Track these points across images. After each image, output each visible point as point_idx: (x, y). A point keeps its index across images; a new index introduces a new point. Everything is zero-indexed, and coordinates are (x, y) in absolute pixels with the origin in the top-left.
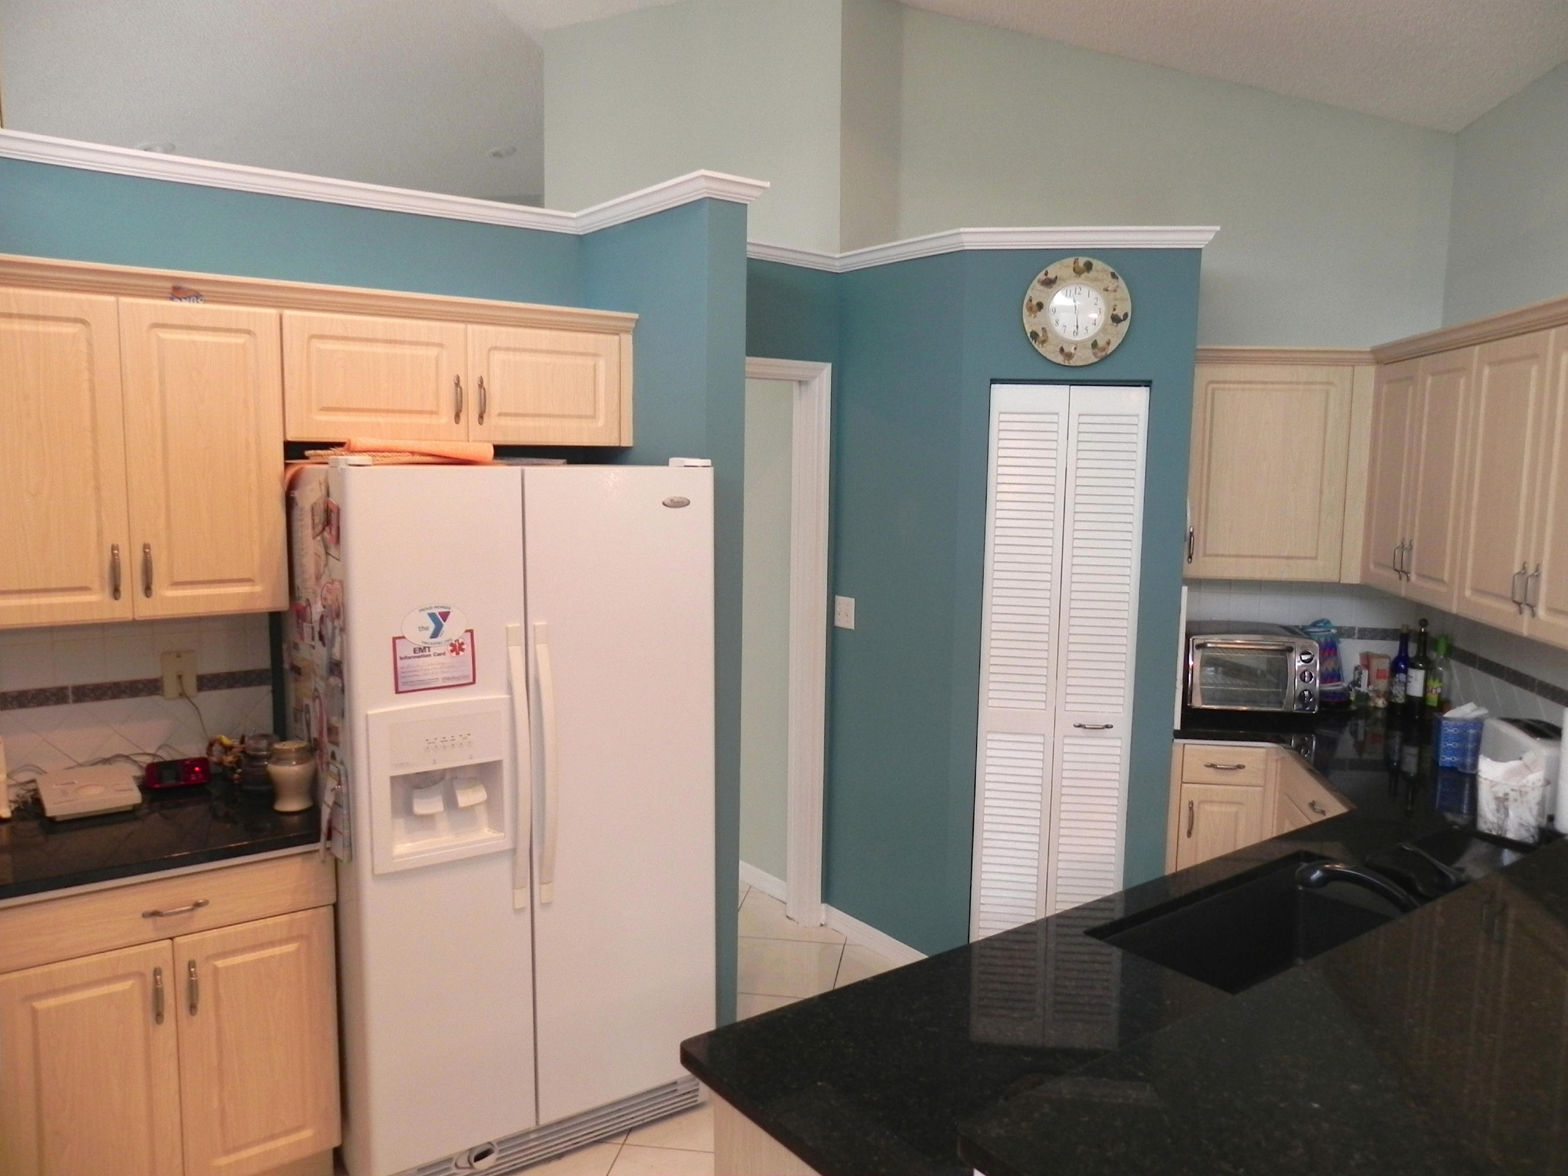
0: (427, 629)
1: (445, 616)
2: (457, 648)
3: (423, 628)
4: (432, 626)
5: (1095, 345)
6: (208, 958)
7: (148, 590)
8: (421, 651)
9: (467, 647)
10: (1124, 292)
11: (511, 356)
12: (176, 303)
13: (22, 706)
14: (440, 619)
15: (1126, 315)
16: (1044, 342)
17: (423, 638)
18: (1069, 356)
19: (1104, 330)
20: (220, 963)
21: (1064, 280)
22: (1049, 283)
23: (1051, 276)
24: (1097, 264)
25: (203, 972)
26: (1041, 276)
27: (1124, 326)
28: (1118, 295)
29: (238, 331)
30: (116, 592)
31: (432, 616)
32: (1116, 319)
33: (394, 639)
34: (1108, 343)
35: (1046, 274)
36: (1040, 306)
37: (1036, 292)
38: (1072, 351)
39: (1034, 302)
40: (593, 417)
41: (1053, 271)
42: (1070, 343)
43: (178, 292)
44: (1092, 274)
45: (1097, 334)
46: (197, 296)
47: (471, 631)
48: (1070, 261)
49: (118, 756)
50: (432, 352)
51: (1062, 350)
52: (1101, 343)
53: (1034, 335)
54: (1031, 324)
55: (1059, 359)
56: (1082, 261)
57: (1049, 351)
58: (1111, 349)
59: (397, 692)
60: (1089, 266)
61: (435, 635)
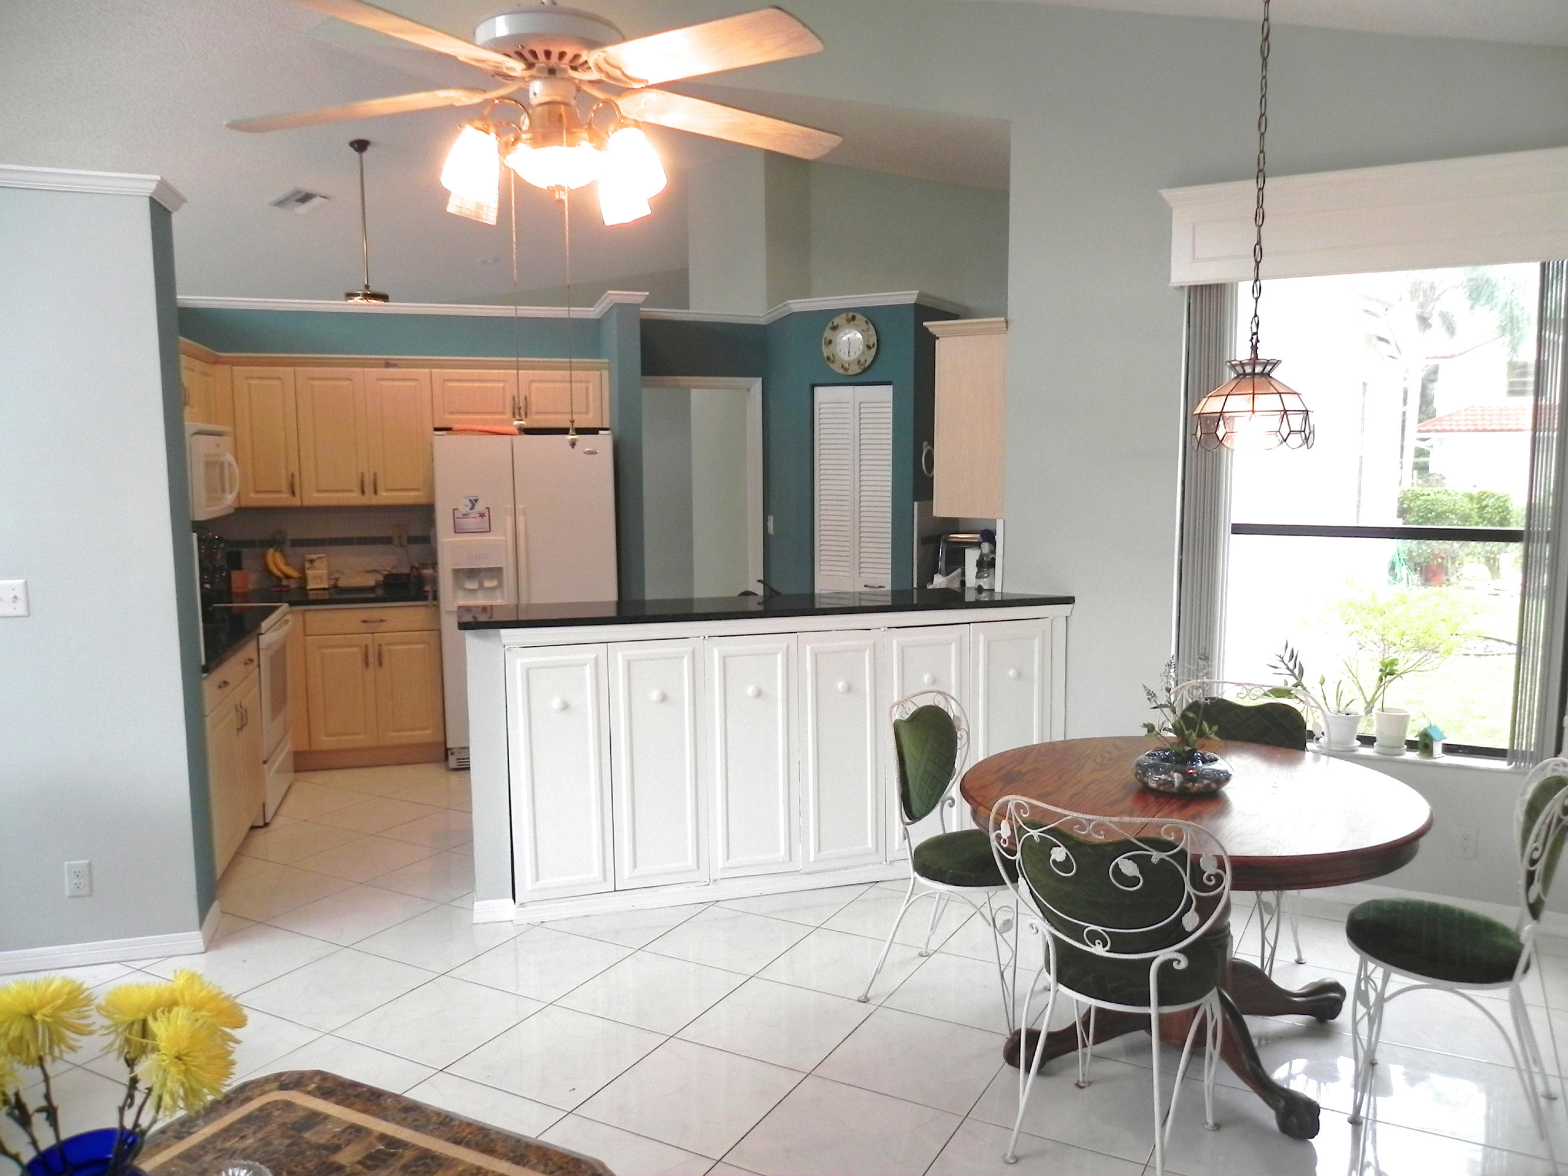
0: (468, 506)
1: (476, 501)
2: (482, 515)
3: (466, 506)
4: (470, 505)
5: (859, 362)
6: (387, 644)
7: (376, 492)
8: (465, 515)
9: (487, 515)
10: (872, 331)
11: (541, 385)
12: (387, 370)
13: (337, 544)
14: (474, 502)
15: (874, 345)
16: (833, 362)
17: (466, 510)
18: (846, 370)
19: (863, 353)
20: (392, 647)
21: (841, 326)
22: (834, 328)
23: (835, 324)
24: (858, 316)
25: (385, 649)
26: (830, 325)
27: (874, 350)
28: (869, 333)
29: (415, 380)
30: (363, 492)
31: (470, 500)
32: (869, 347)
33: (454, 510)
34: (866, 361)
35: (833, 323)
36: (830, 342)
37: (828, 334)
38: (847, 366)
39: (828, 340)
40: (587, 412)
41: (837, 321)
42: (847, 362)
43: (387, 364)
44: (856, 322)
45: (860, 356)
46: (395, 366)
47: (488, 508)
48: (844, 315)
49: (376, 570)
50: (501, 385)
51: (842, 366)
52: (862, 361)
53: (828, 358)
54: (826, 352)
55: (841, 371)
56: (850, 315)
57: (836, 368)
58: (868, 362)
59: (455, 532)
60: (854, 318)
61: (472, 509)
